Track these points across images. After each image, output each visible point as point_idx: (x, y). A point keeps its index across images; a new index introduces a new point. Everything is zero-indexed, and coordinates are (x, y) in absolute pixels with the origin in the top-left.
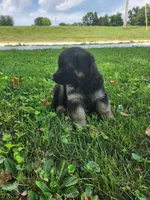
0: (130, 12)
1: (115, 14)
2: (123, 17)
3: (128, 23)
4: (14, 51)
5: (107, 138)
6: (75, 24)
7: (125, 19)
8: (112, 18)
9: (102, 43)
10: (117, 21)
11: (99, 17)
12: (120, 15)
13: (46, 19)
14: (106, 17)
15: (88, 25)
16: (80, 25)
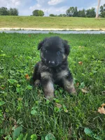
0: (102, 7)
1: (91, 8)
2: (96, 11)
3: (99, 15)
4: (15, 34)
5: (67, 111)
6: (61, 16)
7: (98, 12)
8: (88, 11)
9: (78, 30)
10: (91, 14)
11: (78, 10)
12: (94, 9)
13: (41, 11)
14: (84, 11)
15: (70, 16)
16: (65, 16)
